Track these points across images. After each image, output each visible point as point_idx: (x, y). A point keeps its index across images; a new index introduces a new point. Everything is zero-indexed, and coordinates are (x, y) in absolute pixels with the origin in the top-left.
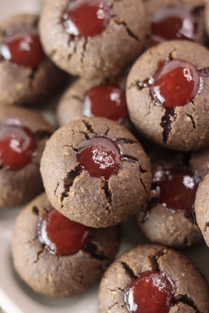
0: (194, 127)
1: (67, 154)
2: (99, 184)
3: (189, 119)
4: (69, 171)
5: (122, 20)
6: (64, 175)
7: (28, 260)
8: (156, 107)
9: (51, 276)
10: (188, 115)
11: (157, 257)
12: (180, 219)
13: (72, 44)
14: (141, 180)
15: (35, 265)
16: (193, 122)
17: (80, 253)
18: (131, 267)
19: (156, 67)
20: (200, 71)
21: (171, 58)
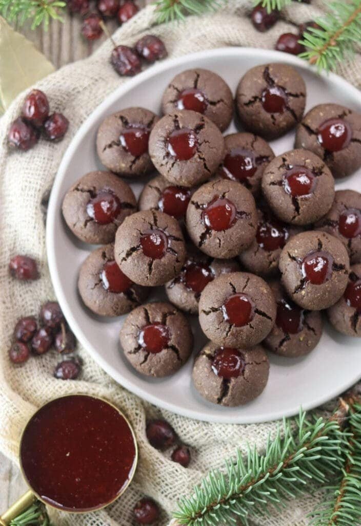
0: (220, 247)
1: (135, 235)
2: (147, 262)
3: (218, 241)
4: (132, 246)
5: (203, 156)
6: (128, 248)
7: (88, 286)
8: (201, 225)
9: (99, 301)
10: (218, 238)
11: (167, 315)
12: (190, 297)
13: (166, 159)
14: (174, 267)
15: (91, 290)
16: (220, 244)
17: (122, 294)
18: (149, 315)
19: (212, 198)
20: (238, 213)
21: (223, 196)
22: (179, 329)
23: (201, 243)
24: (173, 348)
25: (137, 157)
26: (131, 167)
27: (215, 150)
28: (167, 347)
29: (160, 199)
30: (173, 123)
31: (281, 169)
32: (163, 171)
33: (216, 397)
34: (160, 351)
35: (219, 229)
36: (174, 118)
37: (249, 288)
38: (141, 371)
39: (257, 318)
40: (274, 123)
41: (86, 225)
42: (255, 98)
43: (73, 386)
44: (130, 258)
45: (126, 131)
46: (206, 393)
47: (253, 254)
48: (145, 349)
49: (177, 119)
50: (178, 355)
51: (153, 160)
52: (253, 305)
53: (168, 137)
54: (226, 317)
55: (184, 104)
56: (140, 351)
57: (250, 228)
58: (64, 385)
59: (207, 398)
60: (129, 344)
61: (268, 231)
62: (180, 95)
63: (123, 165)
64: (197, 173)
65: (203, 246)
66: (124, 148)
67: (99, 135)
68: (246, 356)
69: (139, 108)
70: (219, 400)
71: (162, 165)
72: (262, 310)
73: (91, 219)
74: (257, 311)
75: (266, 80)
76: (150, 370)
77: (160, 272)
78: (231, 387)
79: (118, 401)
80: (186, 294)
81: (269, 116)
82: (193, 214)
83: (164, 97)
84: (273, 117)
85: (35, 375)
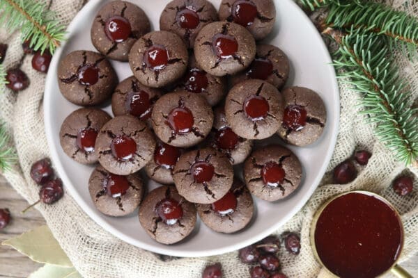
0: (206, 121)
1: (195, 187)
2: (216, 178)
3: (201, 123)
4: (204, 190)
5: (134, 132)
6: (205, 193)
7: (231, 226)
8: (188, 135)
9: (242, 217)
11: (255, 164)
12: (242, 146)
13: (135, 161)
14: (220, 157)
15: (234, 223)
16: (204, 121)
17: (238, 199)
18: (255, 178)
19: (168, 126)
20: (179, 107)
21: (166, 117)
22: (266, 155)
23: (202, 136)
24: (281, 160)
25: (130, 184)
26: (137, 189)
27: (129, 123)
28: (280, 165)
29: (164, 168)
30: (106, 155)
31: (145, 72)
32: (143, 163)
33: (320, 128)
34: (283, 170)
35: (193, 122)
36: (102, 154)
37: (239, 99)
38: (297, 186)
39: (262, 94)
40: (106, 77)
41: (183, 226)
42: (86, 90)
43: (305, 240)
44: (214, 192)
45: (109, 192)
46: (316, 136)
47: (210, 96)
48: (282, 182)
49: (103, 152)
50: (287, 156)
51: (134, 171)
52: (252, 97)
53: (117, 159)
54: (261, 118)
55: (89, 147)
56: (283, 186)
57: (191, 97)
58: (304, 246)
59: (320, 135)
60: (277, 194)
61: (192, 83)
62: (81, 150)
63: (136, 195)
64: (146, 137)
65: (204, 135)
66: (122, 195)
67: (111, 214)
68: (289, 104)
69: (90, 182)
70: (322, 126)
71: (139, 165)
72: (257, 90)
73: (178, 221)
74: (257, 94)
75: (72, 81)
76: (298, 179)
77: (224, 169)
78: (313, 117)
79: (317, 205)
80: (239, 150)
81: (100, 80)
82: (179, 142)
83: (81, 163)
84: (101, 77)
85: (297, 269)
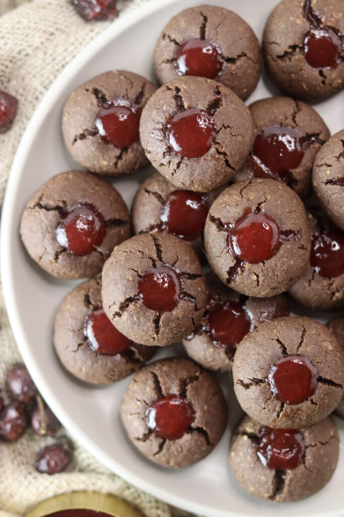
0: (258, 285)
1: (131, 279)
2: (152, 318)
3: (255, 277)
4: (128, 297)
5: (223, 150)
6: (122, 299)
7: (68, 347)
8: (228, 255)
9: (86, 368)
10: (255, 274)
11: (188, 381)
12: (219, 353)
13: (168, 157)
14: (193, 319)
15: (73, 354)
16: (258, 281)
17: (119, 357)
18: (161, 385)
19: (241, 214)
20: (281, 233)
21: (258, 209)
22: (206, 402)
23: (229, 281)
24: (200, 430)
25: (124, 149)
26: (116, 164)
27: (239, 138)
28: (190, 430)
30: (173, 101)
31: (342, 158)
32: (166, 172)
33: (267, 495)
34: (180, 436)
35: (254, 262)
36: (175, 93)
37: (307, 345)
38: (156, 461)
39: (321, 388)
40: (323, 82)
41: (57, 258)
42: (294, 47)
43: (64, 483)
44: (125, 315)
45: (105, 113)
46: (252, 489)
47: (307, 284)
48: (158, 435)
49: (180, 94)
50: (207, 439)
51: (149, 156)
52: (314, 370)
53: (168, 122)
54: (274, 390)
55: (188, 64)
56: (152, 437)
57: (302, 252)
58: (51, 483)
59: (253, 494)
60: (136, 428)
61: (328, 247)
62: (180, 49)
63: (105, 163)
64: (216, 175)
65: (232, 285)
66: (103, 138)
67: (65, 119)
68: (306, 434)
69: (121, 73)
70: (272, 497)
71: (162, 165)
72: (328, 377)
73: (64, 250)
74: (320, 379)
75: (308, 19)
76: (168, 462)
77: (172, 329)
78: (287, 482)
79: (130, 498)
80: (212, 350)
81: (315, 72)
82: (214, 238)
83: (155, 52)
84: (321, 73)
85: (9, 473)
